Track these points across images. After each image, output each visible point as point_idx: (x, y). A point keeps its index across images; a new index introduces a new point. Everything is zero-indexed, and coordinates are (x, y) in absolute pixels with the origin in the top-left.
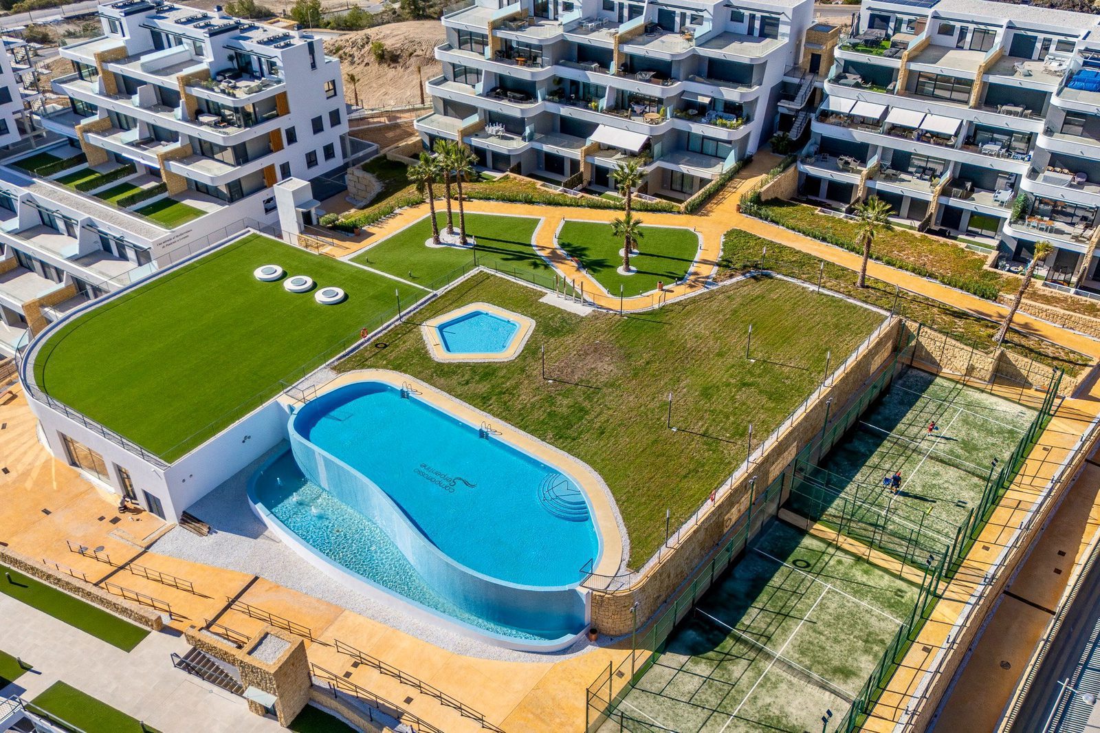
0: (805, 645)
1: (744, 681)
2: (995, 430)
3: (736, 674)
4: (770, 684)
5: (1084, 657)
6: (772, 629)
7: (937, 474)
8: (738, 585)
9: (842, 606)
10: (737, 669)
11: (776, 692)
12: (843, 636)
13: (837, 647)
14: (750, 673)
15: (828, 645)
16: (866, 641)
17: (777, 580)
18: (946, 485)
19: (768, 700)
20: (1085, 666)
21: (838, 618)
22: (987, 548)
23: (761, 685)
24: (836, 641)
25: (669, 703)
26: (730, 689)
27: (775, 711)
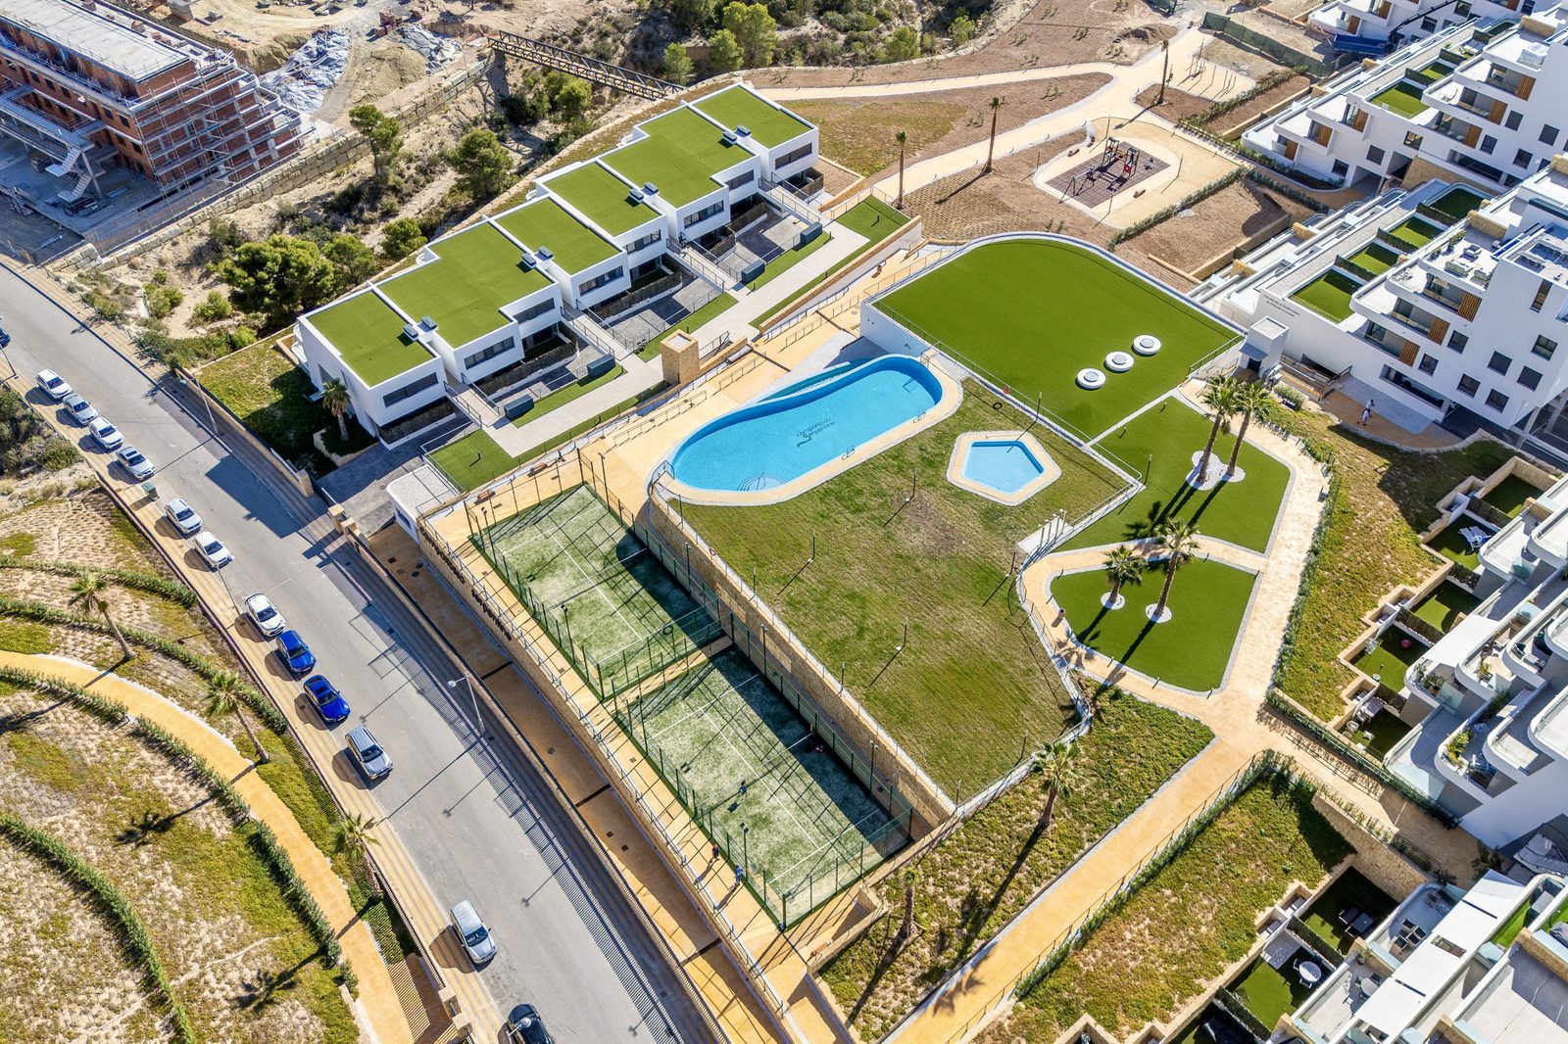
0: (598, 606)
1: (587, 565)
2: (777, 860)
3: (594, 563)
4: (579, 576)
5: (531, 806)
6: (620, 593)
7: (732, 773)
8: (665, 588)
9: (620, 639)
10: (598, 565)
11: (571, 577)
12: (595, 629)
13: (588, 622)
14: (591, 569)
15: (593, 618)
16: (585, 640)
17: (661, 612)
18: (715, 772)
19: (567, 572)
20: (525, 804)
21: (611, 632)
22: (633, 760)
23: (579, 572)
24: (593, 624)
25: (590, 525)
26: (584, 555)
27: (558, 572)
